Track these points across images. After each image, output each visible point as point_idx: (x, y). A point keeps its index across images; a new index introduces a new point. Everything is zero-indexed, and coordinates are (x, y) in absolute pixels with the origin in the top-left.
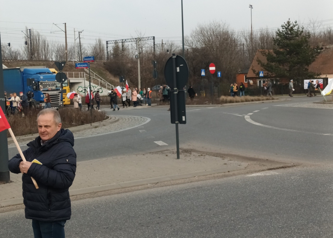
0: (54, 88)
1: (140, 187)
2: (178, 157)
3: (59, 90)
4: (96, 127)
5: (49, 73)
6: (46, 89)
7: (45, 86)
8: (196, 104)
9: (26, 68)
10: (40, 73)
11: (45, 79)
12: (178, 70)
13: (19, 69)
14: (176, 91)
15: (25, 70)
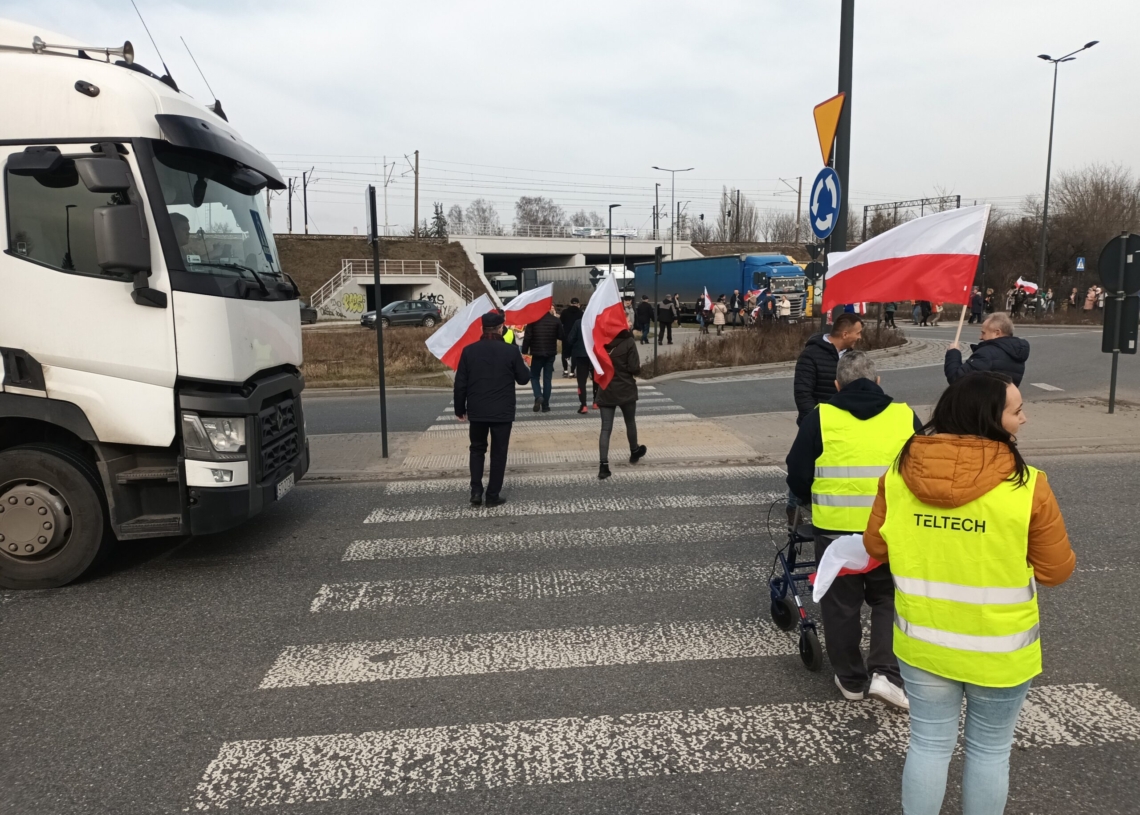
0: (793, 288)
1: (1070, 450)
2: (1111, 411)
3: (801, 292)
4: (896, 355)
5: (785, 263)
6: (778, 290)
7: (778, 285)
8: (1066, 324)
9: (749, 255)
10: (772, 264)
11: (780, 273)
12: (1130, 259)
13: (738, 257)
14: (1121, 296)
15: (748, 259)
